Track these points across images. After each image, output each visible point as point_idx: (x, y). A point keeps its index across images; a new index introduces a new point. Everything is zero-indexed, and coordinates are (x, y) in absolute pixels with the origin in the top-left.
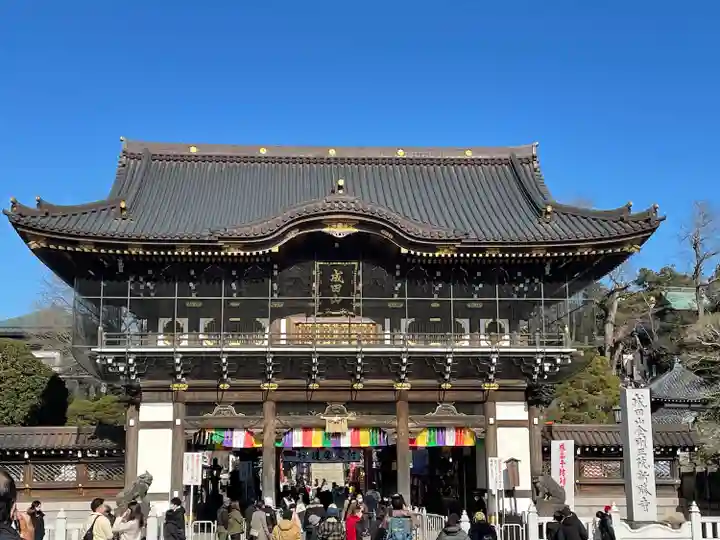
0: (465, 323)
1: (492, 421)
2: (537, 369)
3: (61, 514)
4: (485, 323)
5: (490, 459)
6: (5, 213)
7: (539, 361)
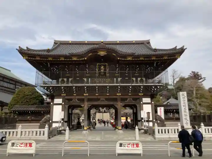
0: (134, 79)
1: (142, 103)
2: (153, 90)
3: (20, 127)
4: (139, 79)
5: (141, 111)
6: (17, 49)
7: (153, 87)
